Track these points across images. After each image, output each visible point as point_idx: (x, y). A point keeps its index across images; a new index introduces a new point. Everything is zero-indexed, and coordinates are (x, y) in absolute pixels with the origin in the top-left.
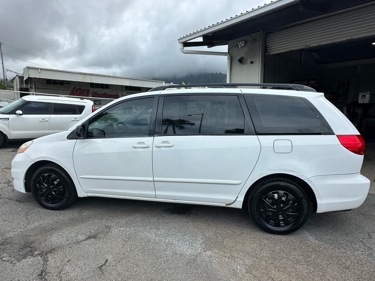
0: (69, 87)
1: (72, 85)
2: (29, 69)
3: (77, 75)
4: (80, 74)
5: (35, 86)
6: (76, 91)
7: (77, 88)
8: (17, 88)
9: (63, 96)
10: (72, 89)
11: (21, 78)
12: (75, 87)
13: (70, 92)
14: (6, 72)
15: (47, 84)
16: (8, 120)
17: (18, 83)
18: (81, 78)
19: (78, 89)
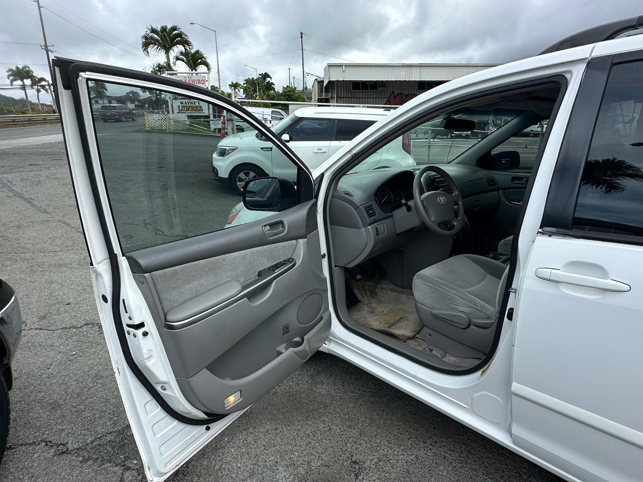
0: (384, 92)
1: (388, 88)
2: (330, 67)
3: (397, 69)
4: (403, 66)
5: (337, 94)
6: (395, 97)
7: (396, 93)
8: (315, 100)
9: (360, 106)
10: (388, 96)
11: (321, 83)
12: (393, 92)
13: (386, 99)
14: (306, 76)
15: (353, 89)
16: (271, 150)
17: (317, 92)
18: (403, 73)
19: (398, 95)
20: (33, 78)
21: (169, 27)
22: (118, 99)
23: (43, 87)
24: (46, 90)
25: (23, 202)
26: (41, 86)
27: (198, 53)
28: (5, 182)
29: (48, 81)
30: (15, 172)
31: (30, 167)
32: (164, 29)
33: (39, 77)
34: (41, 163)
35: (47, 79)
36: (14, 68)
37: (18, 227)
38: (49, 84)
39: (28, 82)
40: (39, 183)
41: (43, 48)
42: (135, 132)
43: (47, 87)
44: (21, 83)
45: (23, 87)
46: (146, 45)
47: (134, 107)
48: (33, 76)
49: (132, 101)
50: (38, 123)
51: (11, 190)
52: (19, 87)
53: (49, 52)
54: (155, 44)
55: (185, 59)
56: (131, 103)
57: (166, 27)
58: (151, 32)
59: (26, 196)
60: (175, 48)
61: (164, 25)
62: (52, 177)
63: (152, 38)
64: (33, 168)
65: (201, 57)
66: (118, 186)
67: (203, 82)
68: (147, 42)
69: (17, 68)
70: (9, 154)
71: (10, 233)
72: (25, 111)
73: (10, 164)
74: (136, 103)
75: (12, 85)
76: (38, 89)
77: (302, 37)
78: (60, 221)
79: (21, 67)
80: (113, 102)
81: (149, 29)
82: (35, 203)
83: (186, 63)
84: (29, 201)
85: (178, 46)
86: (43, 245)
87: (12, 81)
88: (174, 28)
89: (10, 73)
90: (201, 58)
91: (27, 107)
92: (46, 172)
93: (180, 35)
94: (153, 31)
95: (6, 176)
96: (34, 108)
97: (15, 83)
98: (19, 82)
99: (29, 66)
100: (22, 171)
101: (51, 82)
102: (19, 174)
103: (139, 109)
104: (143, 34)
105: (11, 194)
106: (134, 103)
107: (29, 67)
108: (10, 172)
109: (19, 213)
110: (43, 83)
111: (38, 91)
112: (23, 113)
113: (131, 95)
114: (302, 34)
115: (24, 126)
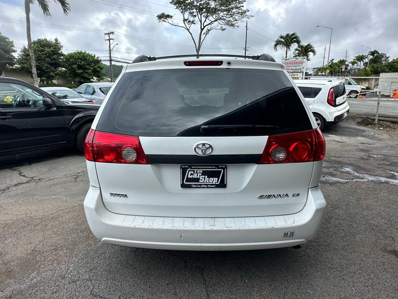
21: (291, 34)
27: (309, 46)
32: (288, 35)
41: (244, 49)
46: (276, 45)
53: (246, 51)
54: (281, 44)
60: (293, 45)
61: (288, 33)
63: (280, 41)
65: (311, 47)
67: (302, 63)
81: (279, 37)
85: (294, 43)
88: (293, 34)
93: (296, 37)
94: (282, 37)
104: (276, 40)
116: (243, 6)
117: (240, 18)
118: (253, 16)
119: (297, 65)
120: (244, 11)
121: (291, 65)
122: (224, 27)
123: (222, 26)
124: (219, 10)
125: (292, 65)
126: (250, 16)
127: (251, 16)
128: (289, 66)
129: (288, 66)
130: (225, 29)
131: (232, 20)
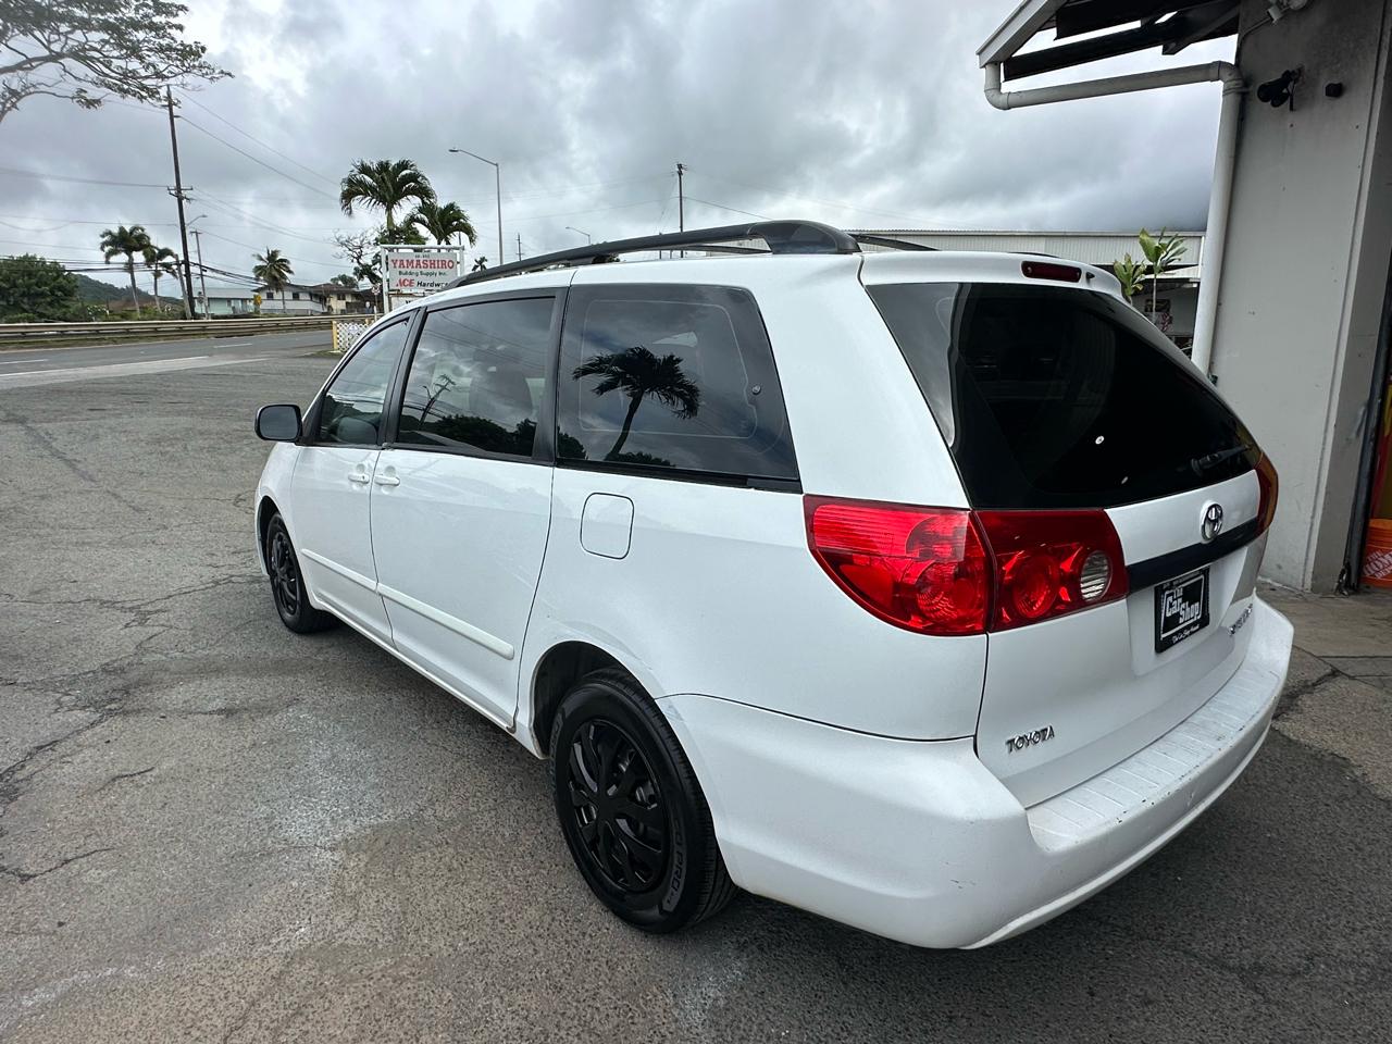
20: (148, 249)
21: (393, 163)
22: (312, 290)
23: (167, 266)
24: (173, 273)
25: (61, 464)
26: (164, 265)
27: (452, 209)
28: (43, 434)
29: (176, 256)
30: (62, 420)
31: (89, 412)
32: (384, 167)
33: (161, 247)
34: (110, 406)
35: (175, 252)
36: (116, 231)
37: (43, 497)
38: (178, 261)
39: (139, 257)
40: (96, 437)
41: (173, 192)
42: (312, 356)
43: (175, 267)
44: (127, 258)
45: (130, 267)
46: (347, 197)
47: (344, 308)
48: (149, 245)
49: (341, 296)
50: (141, 338)
51: (48, 446)
52: (122, 266)
53: (184, 201)
54: (366, 195)
55: (426, 219)
56: (339, 299)
57: (387, 164)
58: (361, 172)
59: (69, 456)
60: (403, 201)
61: (384, 160)
62: (120, 429)
63: (360, 183)
64: (93, 414)
65: (458, 215)
66: (222, 446)
67: (451, 264)
68: (352, 190)
69: (122, 230)
70: (63, 391)
71: (27, 504)
72: (128, 313)
73: (58, 408)
74: (349, 299)
75: (107, 262)
76: (156, 271)
77: (680, 174)
78: (108, 492)
79: (128, 229)
80: (302, 296)
81: (356, 167)
82: (79, 466)
83: (428, 227)
84: (71, 464)
85: (409, 197)
86: (71, 520)
87: (108, 255)
88: (403, 165)
89: (106, 238)
90: (458, 220)
91: (134, 305)
92: (112, 422)
93: (413, 177)
94: (365, 170)
95: (45, 425)
96: (147, 308)
97: (113, 259)
98: (122, 258)
99: (144, 227)
100: (73, 420)
101: (181, 258)
102: (67, 423)
103: (352, 311)
104: (346, 176)
105: (46, 453)
106: (344, 299)
107: (143, 230)
108: (55, 420)
109: (49, 479)
110: (169, 259)
111: (157, 274)
112: (124, 317)
113: (340, 283)
114: (680, 167)
115: (115, 342)
116: (180, 28)
117: (177, 70)
118: (229, 74)
119: (436, 271)
120: (182, 45)
121: (414, 270)
122: (94, 92)
123: (84, 85)
124: (62, 18)
125: (418, 270)
126: (217, 71)
127: (222, 72)
128: (411, 274)
129: (406, 273)
130: (98, 101)
131: (143, 73)
